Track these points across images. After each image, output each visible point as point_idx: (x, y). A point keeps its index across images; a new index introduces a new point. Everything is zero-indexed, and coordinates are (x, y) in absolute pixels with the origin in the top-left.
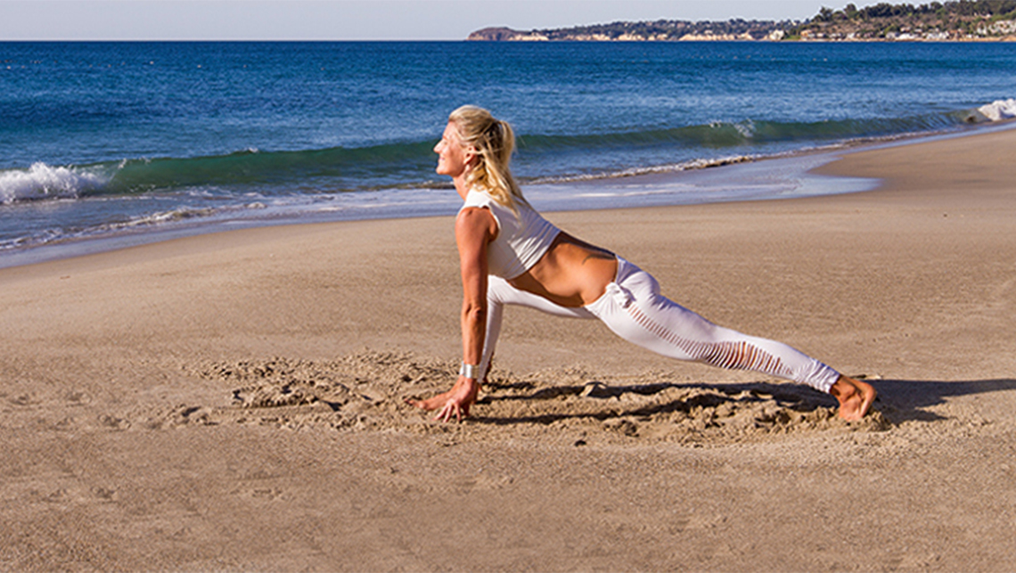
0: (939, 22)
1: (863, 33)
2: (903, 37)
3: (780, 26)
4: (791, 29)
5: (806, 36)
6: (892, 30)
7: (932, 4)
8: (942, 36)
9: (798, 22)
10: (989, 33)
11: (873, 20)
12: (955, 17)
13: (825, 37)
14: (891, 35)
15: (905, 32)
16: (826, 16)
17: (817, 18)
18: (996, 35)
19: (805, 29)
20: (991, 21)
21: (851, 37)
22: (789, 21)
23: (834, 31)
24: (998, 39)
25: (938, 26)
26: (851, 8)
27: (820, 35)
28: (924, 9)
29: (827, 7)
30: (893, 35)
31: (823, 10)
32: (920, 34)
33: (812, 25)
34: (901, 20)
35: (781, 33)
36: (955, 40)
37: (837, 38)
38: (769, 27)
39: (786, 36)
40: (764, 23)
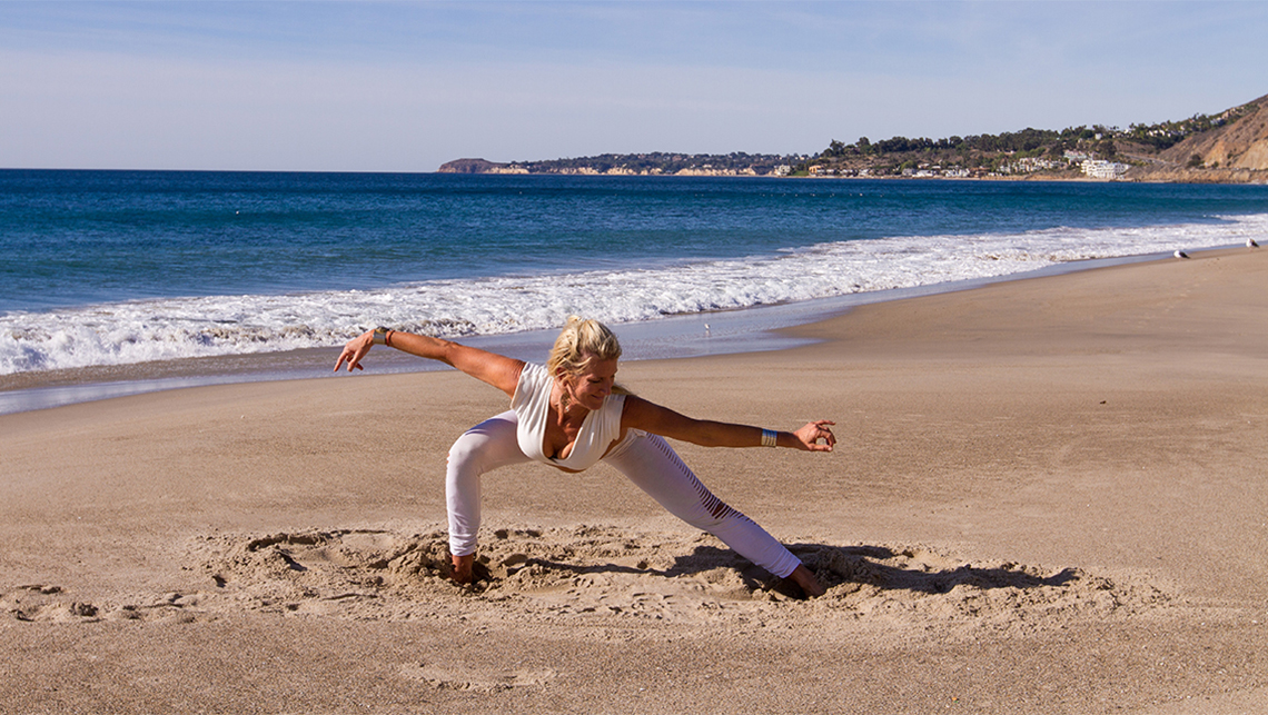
0: (960, 158)
1: (877, 170)
2: (920, 174)
3: (788, 160)
4: (799, 164)
5: (815, 172)
6: (908, 167)
7: (952, 139)
8: (962, 174)
9: (806, 156)
10: (1013, 171)
11: (888, 155)
12: (975, 153)
13: (835, 173)
14: (907, 172)
15: (923, 169)
16: (837, 150)
17: (827, 152)
18: (1020, 173)
19: (813, 164)
20: (1015, 159)
21: (864, 174)
22: (796, 155)
23: (845, 167)
24: (1022, 178)
25: (958, 163)
26: (864, 141)
27: (830, 171)
28: (943, 144)
29: (838, 140)
30: (909, 171)
31: (833, 144)
32: (938, 172)
33: (820, 160)
34: (918, 155)
35: (787, 169)
36: (976, 178)
37: (849, 174)
38: (774, 161)
39: (793, 172)
40: (768, 157)
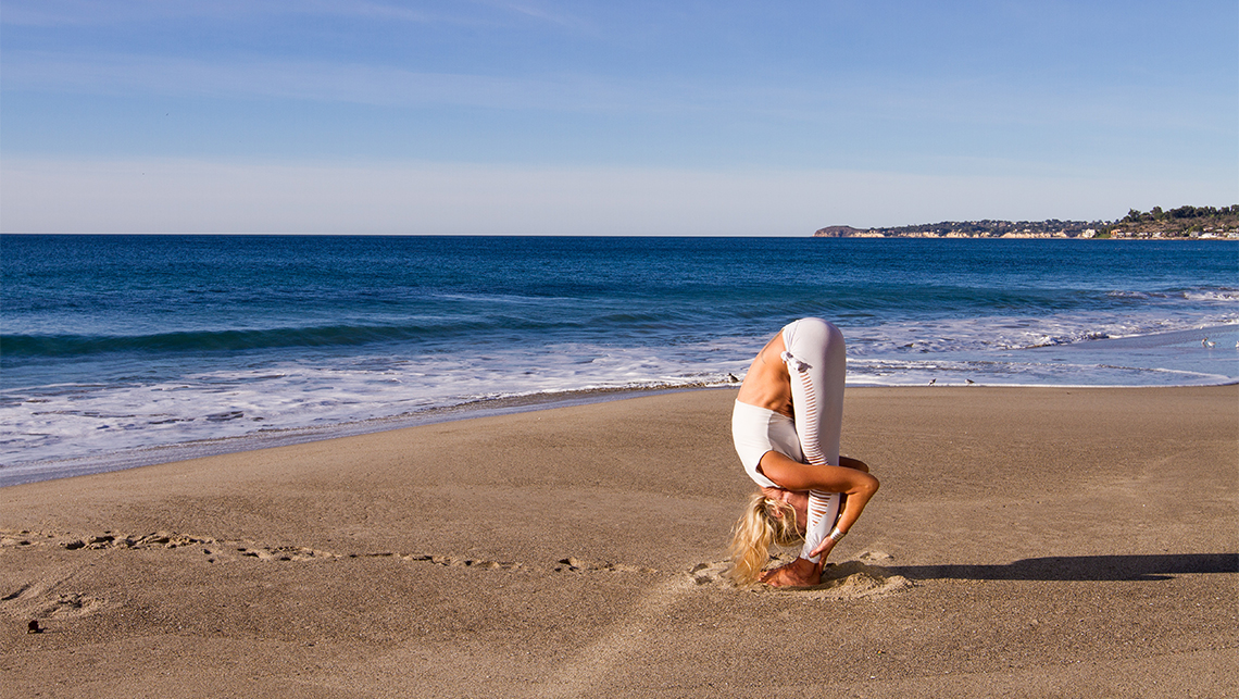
1: (1168, 232)
2: (1205, 236)
3: (1092, 226)
4: (1102, 229)
5: (1115, 235)
6: (1195, 230)
7: (1233, 207)
9: (1109, 222)
11: (1178, 221)
13: (1133, 235)
14: (1194, 234)
15: (1207, 232)
16: (1134, 217)
17: (1126, 219)
19: (1115, 228)
21: (1157, 236)
22: (1100, 221)
23: (1142, 230)
26: (1157, 210)
27: (1128, 234)
28: (1226, 211)
29: (1135, 209)
30: (1196, 234)
31: (1130, 213)
32: (1221, 234)
33: (1120, 225)
34: (1203, 220)
35: (1092, 232)
37: (1145, 236)
38: (1082, 226)
39: (1097, 234)
40: (1078, 223)
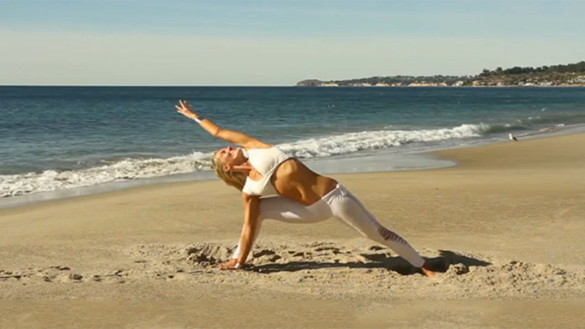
0: (548, 76)
1: (506, 83)
2: (527, 84)
3: (462, 79)
4: (468, 81)
5: (475, 84)
6: (521, 81)
7: (543, 67)
8: (548, 84)
9: (471, 77)
10: (574, 82)
11: (511, 75)
12: (555, 73)
13: (486, 84)
14: (521, 84)
15: (529, 82)
16: (486, 74)
17: (482, 75)
18: (578, 83)
19: (475, 80)
20: (575, 76)
21: (499, 85)
22: (466, 76)
23: (490, 81)
24: (579, 85)
25: (547, 79)
26: (500, 69)
27: (483, 83)
28: (539, 69)
29: (487, 68)
31: (485, 71)
32: (536, 83)
33: (479, 78)
34: (526, 75)
35: (462, 83)
36: (555, 86)
37: (492, 85)
38: (456, 79)
39: (464, 84)
40: (453, 77)
